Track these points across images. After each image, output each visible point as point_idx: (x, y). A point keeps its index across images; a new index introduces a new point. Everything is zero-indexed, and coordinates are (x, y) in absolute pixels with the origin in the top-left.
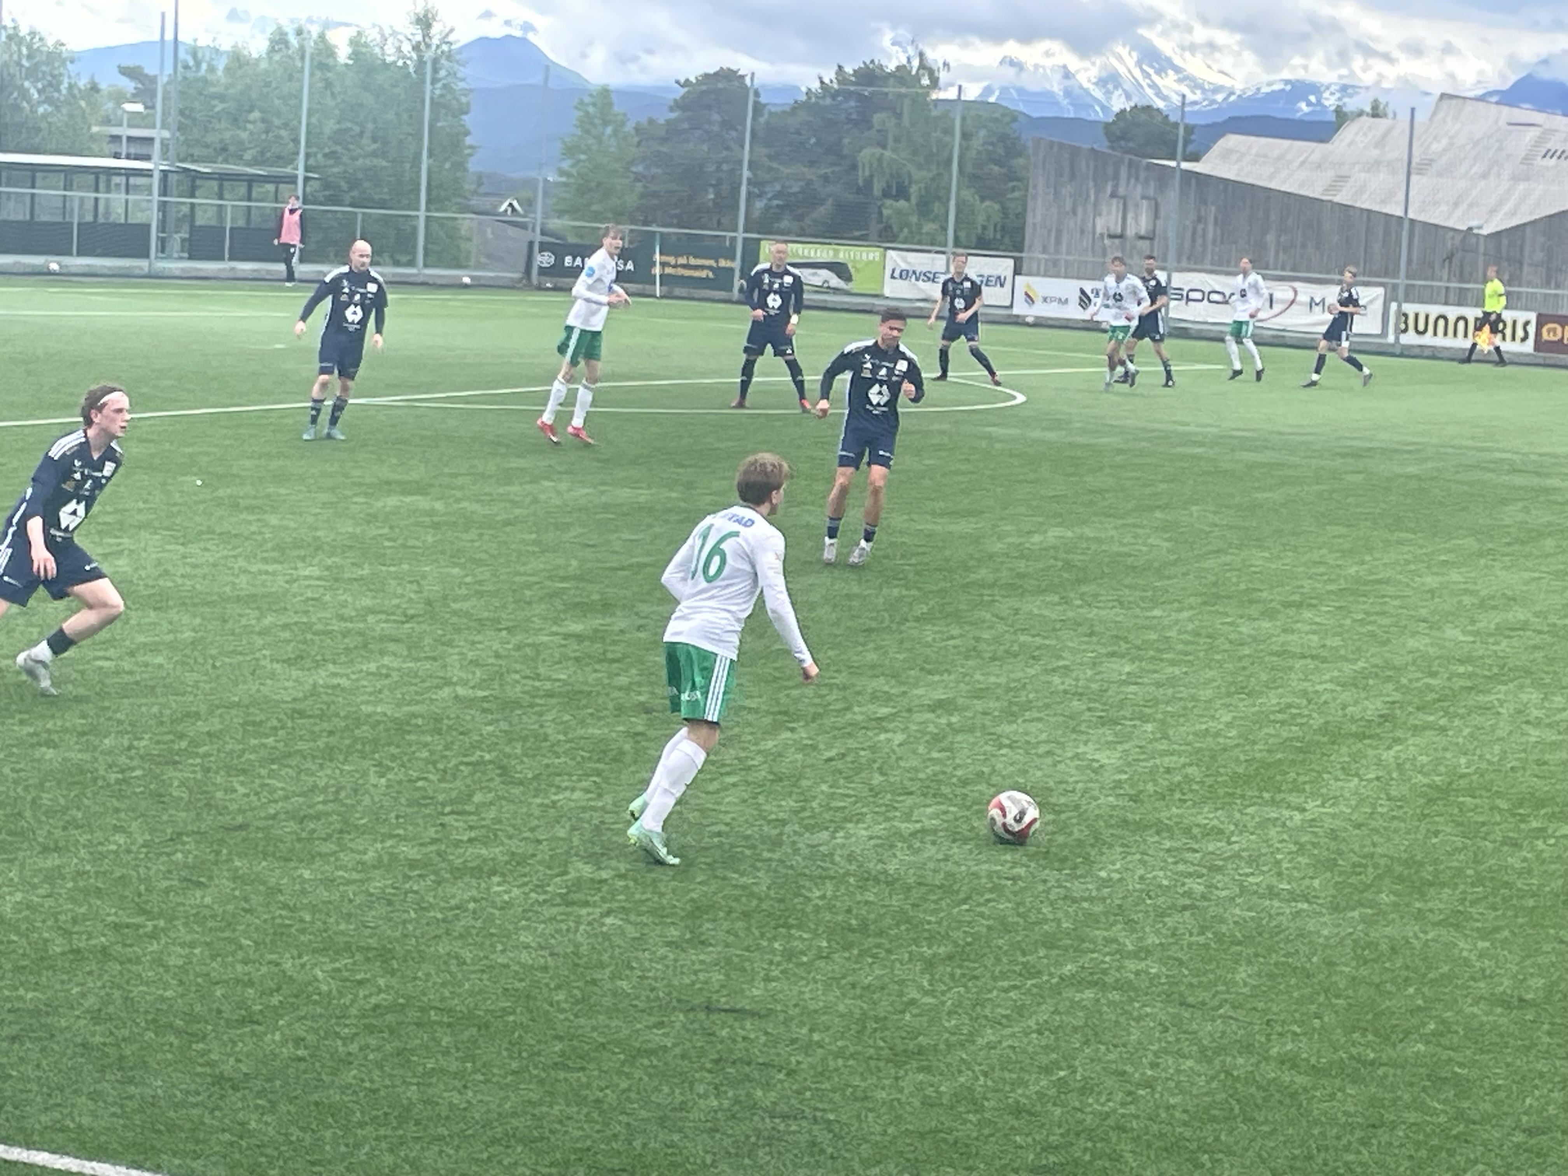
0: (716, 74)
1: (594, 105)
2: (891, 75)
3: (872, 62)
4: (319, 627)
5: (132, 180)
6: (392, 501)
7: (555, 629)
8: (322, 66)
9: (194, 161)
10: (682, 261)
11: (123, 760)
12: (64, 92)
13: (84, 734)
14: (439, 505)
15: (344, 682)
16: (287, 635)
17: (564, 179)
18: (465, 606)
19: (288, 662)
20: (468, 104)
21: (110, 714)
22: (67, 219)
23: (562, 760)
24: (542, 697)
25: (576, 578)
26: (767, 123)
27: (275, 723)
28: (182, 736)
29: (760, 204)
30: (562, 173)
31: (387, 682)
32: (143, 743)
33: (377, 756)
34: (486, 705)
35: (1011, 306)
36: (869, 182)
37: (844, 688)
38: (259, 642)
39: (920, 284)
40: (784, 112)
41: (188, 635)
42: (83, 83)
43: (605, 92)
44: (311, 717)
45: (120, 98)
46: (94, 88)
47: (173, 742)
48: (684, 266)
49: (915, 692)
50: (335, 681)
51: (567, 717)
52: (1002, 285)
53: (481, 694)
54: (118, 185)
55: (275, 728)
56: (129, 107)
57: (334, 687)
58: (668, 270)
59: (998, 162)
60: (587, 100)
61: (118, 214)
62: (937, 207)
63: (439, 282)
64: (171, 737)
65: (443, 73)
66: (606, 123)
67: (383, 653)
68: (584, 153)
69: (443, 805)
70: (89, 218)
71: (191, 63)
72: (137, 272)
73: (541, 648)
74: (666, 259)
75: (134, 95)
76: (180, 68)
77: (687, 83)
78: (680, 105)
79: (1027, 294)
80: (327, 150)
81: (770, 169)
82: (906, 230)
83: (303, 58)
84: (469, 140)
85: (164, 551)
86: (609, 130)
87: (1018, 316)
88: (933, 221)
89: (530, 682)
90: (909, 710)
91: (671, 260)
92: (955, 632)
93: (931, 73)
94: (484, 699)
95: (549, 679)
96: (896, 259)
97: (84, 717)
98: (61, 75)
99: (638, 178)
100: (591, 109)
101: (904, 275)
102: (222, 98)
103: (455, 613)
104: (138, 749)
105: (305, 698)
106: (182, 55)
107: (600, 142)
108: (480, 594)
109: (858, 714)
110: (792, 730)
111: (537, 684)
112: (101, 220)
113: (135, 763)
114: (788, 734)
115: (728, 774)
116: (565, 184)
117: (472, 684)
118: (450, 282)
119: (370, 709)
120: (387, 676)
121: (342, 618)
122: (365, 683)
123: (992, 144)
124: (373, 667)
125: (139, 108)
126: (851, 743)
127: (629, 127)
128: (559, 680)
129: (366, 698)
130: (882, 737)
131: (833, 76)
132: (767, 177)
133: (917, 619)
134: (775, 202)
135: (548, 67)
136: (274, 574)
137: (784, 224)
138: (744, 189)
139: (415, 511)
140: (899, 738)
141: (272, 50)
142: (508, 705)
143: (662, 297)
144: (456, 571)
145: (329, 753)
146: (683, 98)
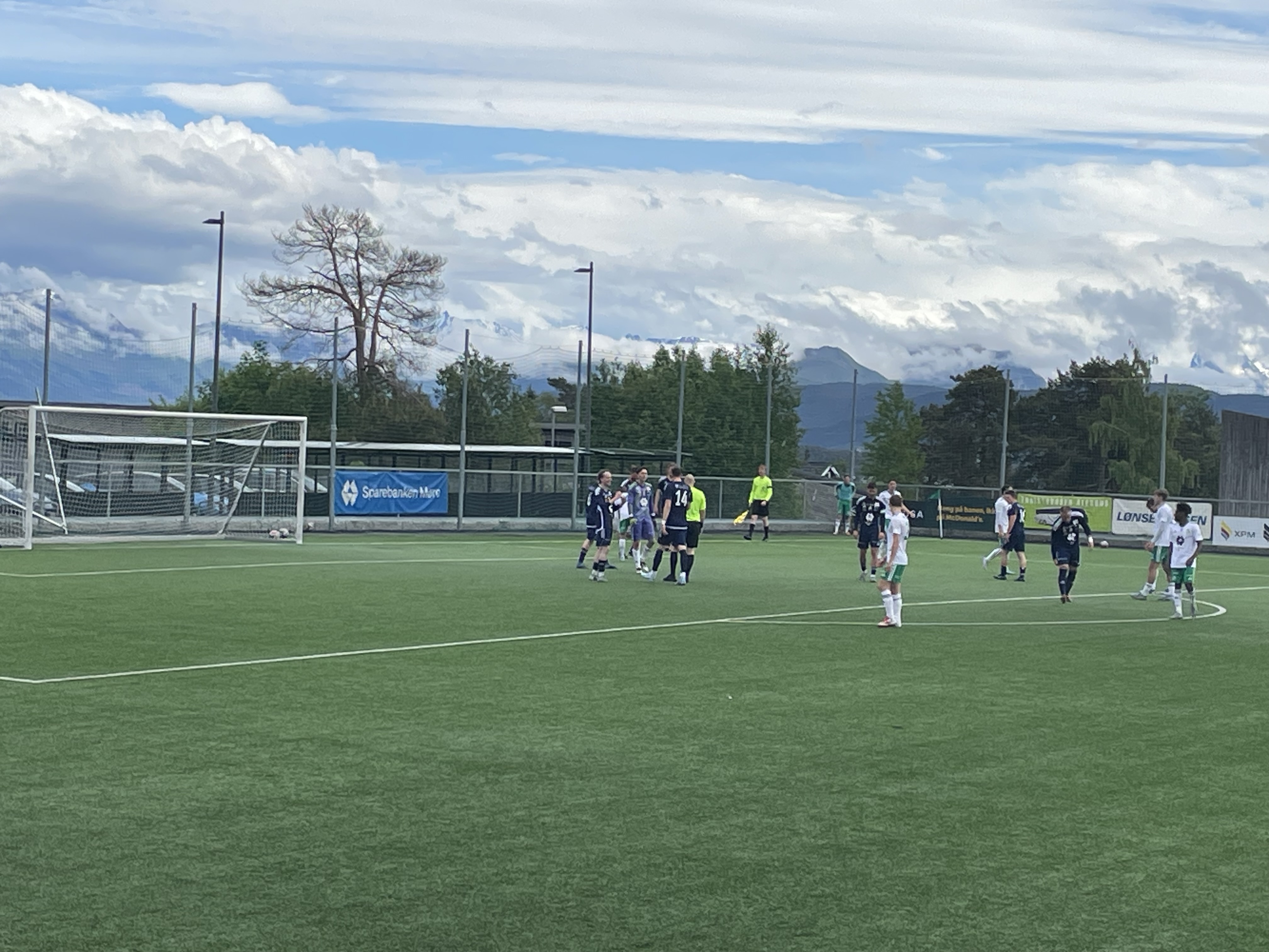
0: (980, 370)
1: (889, 395)
2: (1113, 367)
3: (1098, 358)
4: (700, 792)
5: (559, 461)
6: (750, 696)
7: (874, 792)
8: (693, 375)
9: (601, 447)
10: (958, 510)
11: (562, 893)
12: (509, 399)
13: (533, 874)
14: (785, 699)
15: (718, 833)
16: (677, 798)
17: (869, 451)
18: (806, 775)
19: (678, 819)
20: (799, 399)
21: (552, 858)
22: (514, 491)
23: (884, 893)
24: (866, 844)
25: (888, 752)
26: (1019, 406)
27: (670, 865)
28: (603, 875)
29: (1015, 466)
30: (868, 446)
31: (751, 833)
32: (576, 880)
33: (745, 890)
34: (825, 852)
35: (1211, 539)
36: (1097, 448)
37: (1097, 836)
38: (656, 803)
39: (1140, 523)
40: (1032, 397)
41: (606, 798)
42: (523, 392)
43: (897, 386)
44: (695, 860)
45: (549, 401)
46: (531, 395)
47: (597, 879)
48: (962, 514)
49: (1151, 840)
50: (713, 833)
51: (886, 861)
52: (1204, 523)
53: (820, 842)
54: (549, 465)
55: (670, 869)
56: (557, 408)
57: (712, 838)
58: (949, 517)
59: (1196, 430)
60: (884, 392)
61: (549, 486)
62: (1150, 465)
63: (780, 529)
64: (596, 876)
65: (780, 378)
66: (898, 409)
67: (747, 811)
68: (882, 431)
69: (797, 929)
70: (529, 490)
71: (600, 377)
72: (565, 528)
73: (864, 806)
74: (947, 509)
75: (559, 400)
76: (592, 379)
77: (959, 378)
78: (954, 393)
79: (1223, 530)
80: (697, 435)
81: (1023, 440)
82: (1126, 482)
83: (679, 370)
84: (799, 426)
85: (587, 735)
86: (902, 414)
87: (1216, 546)
88: (1148, 476)
89: (858, 834)
90: (1148, 855)
91: (951, 510)
92: (1180, 794)
93: (1143, 364)
94: (823, 847)
95: (872, 831)
96: (1121, 506)
97: (532, 860)
98: (508, 387)
99: (924, 448)
100: (887, 399)
101: (1128, 517)
102: (622, 401)
103: (798, 780)
104: (572, 885)
105: (692, 846)
106: (593, 371)
107: (895, 423)
108: (817, 766)
109: (1107, 857)
110: (1058, 870)
111: (862, 834)
112: (538, 490)
113: (570, 896)
114: (1055, 874)
115: (1010, 905)
116: (869, 455)
117: (814, 834)
118: (788, 529)
119: (738, 854)
120: (751, 829)
121: (716, 784)
122: (735, 834)
123: (1190, 416)
124: (740, 821)
125: (564, 409)
126: (1103, 881)
127: (917, 411)
128: (878, 832)
129: (735, 846)
130: (1127, 875)
131: (1068, 370)
132: (1021, 445)
133: (1150, 784)
134: (1027, 464)
135: (857, 370)
136: (667, 751)
137: (1034, 479)
138: (1004, 455)
139: (767, 702)
140: (1141, 877)
141: (657, 365)
142: (841, 851)
143: (944, 537)
144: (797, 747)
145: (710, 889)
146: (956, 389)
